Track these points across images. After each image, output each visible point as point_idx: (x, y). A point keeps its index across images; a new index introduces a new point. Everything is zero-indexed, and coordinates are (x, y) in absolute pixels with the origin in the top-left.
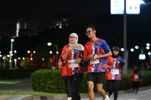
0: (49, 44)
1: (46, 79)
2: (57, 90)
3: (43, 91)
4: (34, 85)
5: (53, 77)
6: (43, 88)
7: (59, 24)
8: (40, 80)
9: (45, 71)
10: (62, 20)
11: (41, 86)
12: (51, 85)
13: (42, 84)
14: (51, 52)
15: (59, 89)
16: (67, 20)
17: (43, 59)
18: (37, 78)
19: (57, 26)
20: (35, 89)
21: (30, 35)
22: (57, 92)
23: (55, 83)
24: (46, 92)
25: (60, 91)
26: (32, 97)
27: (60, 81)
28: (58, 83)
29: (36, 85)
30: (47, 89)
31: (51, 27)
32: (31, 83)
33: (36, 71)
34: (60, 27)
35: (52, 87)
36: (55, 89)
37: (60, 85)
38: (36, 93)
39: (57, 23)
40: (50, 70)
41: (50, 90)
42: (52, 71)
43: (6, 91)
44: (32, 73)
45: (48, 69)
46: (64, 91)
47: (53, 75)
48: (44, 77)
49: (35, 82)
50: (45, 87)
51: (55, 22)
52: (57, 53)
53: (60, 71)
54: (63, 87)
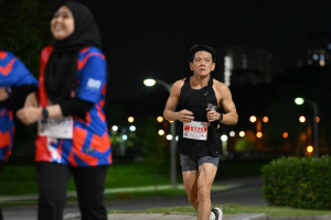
0: (299, 101)
1: (297, 179)
2: (321, 203)
3: (290, 205)
4: (269, 192)
5: (311, 174)
6: (289, 200)
7: (319, 55)
8: (282, 180)
9: (293, 160)
10: (325, 47)
11: (286, 193)
12: (307, 191)
13: (288, 190)
14: (302, 119)
15: (325, 201)
17: (285, 135)
18: (277, 177)
19: (314, 61)
20: (272, 201)
21: (254, 82)
22: (322, 208)
23: (317, 187)
24: (296, 206)
25: (327, 204)
26: (268, 219)
27: (327, 182)
28: (323, 186)
29: (275, 193)
30: (299, 200)
31: (300, 64)
32: (263, 188)
33: (273, 162)
34: (322, 63)
35: (309, 196)
36: (316, 201)
37: (327, 193)
38: (275, 210)
39: (312, 54)
40: (304, 159)
41: (304, 203)
42: (310, 161)
44: (265, 167)
45: (300, 157)
47: (312, 171)
48: (291, 175)
49: (273, 186)
50: (293, 196)
51: (309, 52)
52: (317, 119)
53: (327, 160)
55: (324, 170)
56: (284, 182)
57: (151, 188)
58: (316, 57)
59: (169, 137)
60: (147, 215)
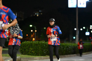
0: (31, 26)
1: (29, 47)
2: (36, 54)
3: (27, 54)
4: (22, 51)
5: (33, 46)
7: (37, 13)
10: (38, 11)
11: (26, 51)
12: (32, 50)
14: (32, 31)
15: (37, 53)
16: (42, 11)
17: (27, 35)
18: (24, 47)
19: (35, 15)
20: (22, 53)
21: (19, 20)
23: (35, 49)
24: (29, 55)
26: (21, 58)
27: (37, 48)
28: (36, 49)
30: (30, 53)
31: (32, 16)
32: (20, 50)
34: (38, 15)
35: (32, 52)
36: (34, 53)
37: (37, 51)
38: (23, 56)
40: (31, 42)
41: (31, 54)
42: (33, 42)
45: (30, 41)
46: (40, 54)
48: (27, 46)
49: (23, 49)
50: (28, 52)
51: (34, 12)
52: (36, 31)
53: (38, 42)
54: (39, 52)
55: (36, 45)
56: (26, 48)
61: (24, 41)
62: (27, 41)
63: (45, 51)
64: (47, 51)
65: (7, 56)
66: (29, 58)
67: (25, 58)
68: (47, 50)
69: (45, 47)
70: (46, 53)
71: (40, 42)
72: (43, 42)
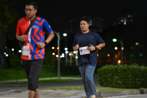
0: (115, 40)
1: (113, 75)
2: (124, 85)
3: (110, 86)
4: (101, 81)
5: (119, 73)
6: (110, 84)
7: (124, 20)
8: (107, 75)
9: (111, 67)
10: (126, 16)
11: (108, 81)
12: (117, 80)
13: (109, 79)
14: (116, 48)
15: (125, 84)
16: (132, 16)
17: (109, 55)
18: (104, 74)
20: (102, 85)
22: (124, 88)
23: (122, 78)
24: (113, 87)
25: (126, 86)
26: (100, 92)
27: (126, 76)
28: (125, 78)
29: (103, 81)
30: (114, 84)
31: (115, 24)
32: (98, 79)
33: (103, 67)
34: (125, 23)
35: (118, 82)
36: (121, 85)
37: (126, 81)
38: (103, 88)
39: (121, 20)
40: (116, 66)
41: (116, 85)
42: (119, 67)
43: (74, 87)
44: (99, 69)
46: (130, 86)
47: (120, 71)
48: (110, 73)
49: (102, 78)
50: (112, 82)
51: (119, 18)
52: (123, 48)
53: (126, 66)
54: (130, 82)
55: (125, 71)
56: (107, 76)
57: (49, 79)
58: (122, 21)
59: (57, 56)
60: (47, 90)
61: (105, 65)
62: (109, 65)
63: (138, 81)
64: (142, 82)
65: (79, 89)
66: (112, 92)
67: (107, 93)
68: (143, 80)
69: (138, 74)
70: (140, 83)
71: (131, 66)
72: (136, 67)
